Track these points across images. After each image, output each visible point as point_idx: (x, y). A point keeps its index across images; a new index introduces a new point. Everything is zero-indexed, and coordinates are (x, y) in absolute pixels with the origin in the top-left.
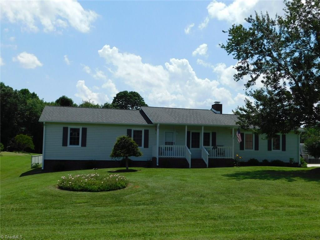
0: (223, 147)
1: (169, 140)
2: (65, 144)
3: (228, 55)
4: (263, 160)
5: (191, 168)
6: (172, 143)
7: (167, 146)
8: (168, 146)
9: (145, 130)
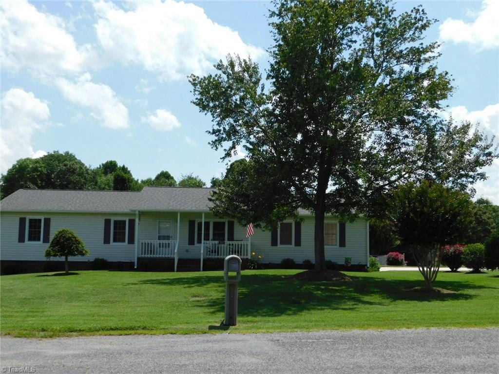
0: (242, 243)
1: (164, 233)
2: (21, 239)
3: (206, 114)
4: (304, 260)
5: (177, 271)
6: (168, 238)
7: (161, 241)
8: (164, 241)
9: (130, 220)
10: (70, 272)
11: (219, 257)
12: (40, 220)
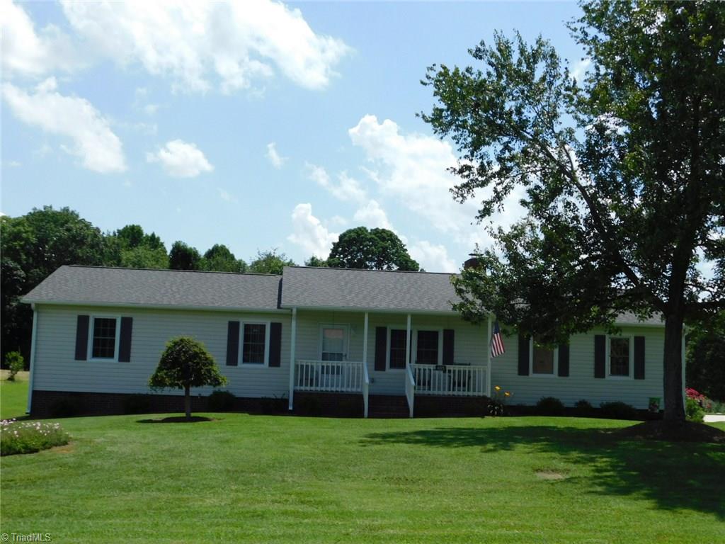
0: (472, 368)
1: (331, 349)
2: (80, 354)
3: (442, 138)
4: (578, 401)
5: (369, 417)
6: (340, 357)
7: (325, 363)
8: (330, 363)
9: (273, 325)
10: (193, 415)
11: (431, 392)
12: (113, 321)
